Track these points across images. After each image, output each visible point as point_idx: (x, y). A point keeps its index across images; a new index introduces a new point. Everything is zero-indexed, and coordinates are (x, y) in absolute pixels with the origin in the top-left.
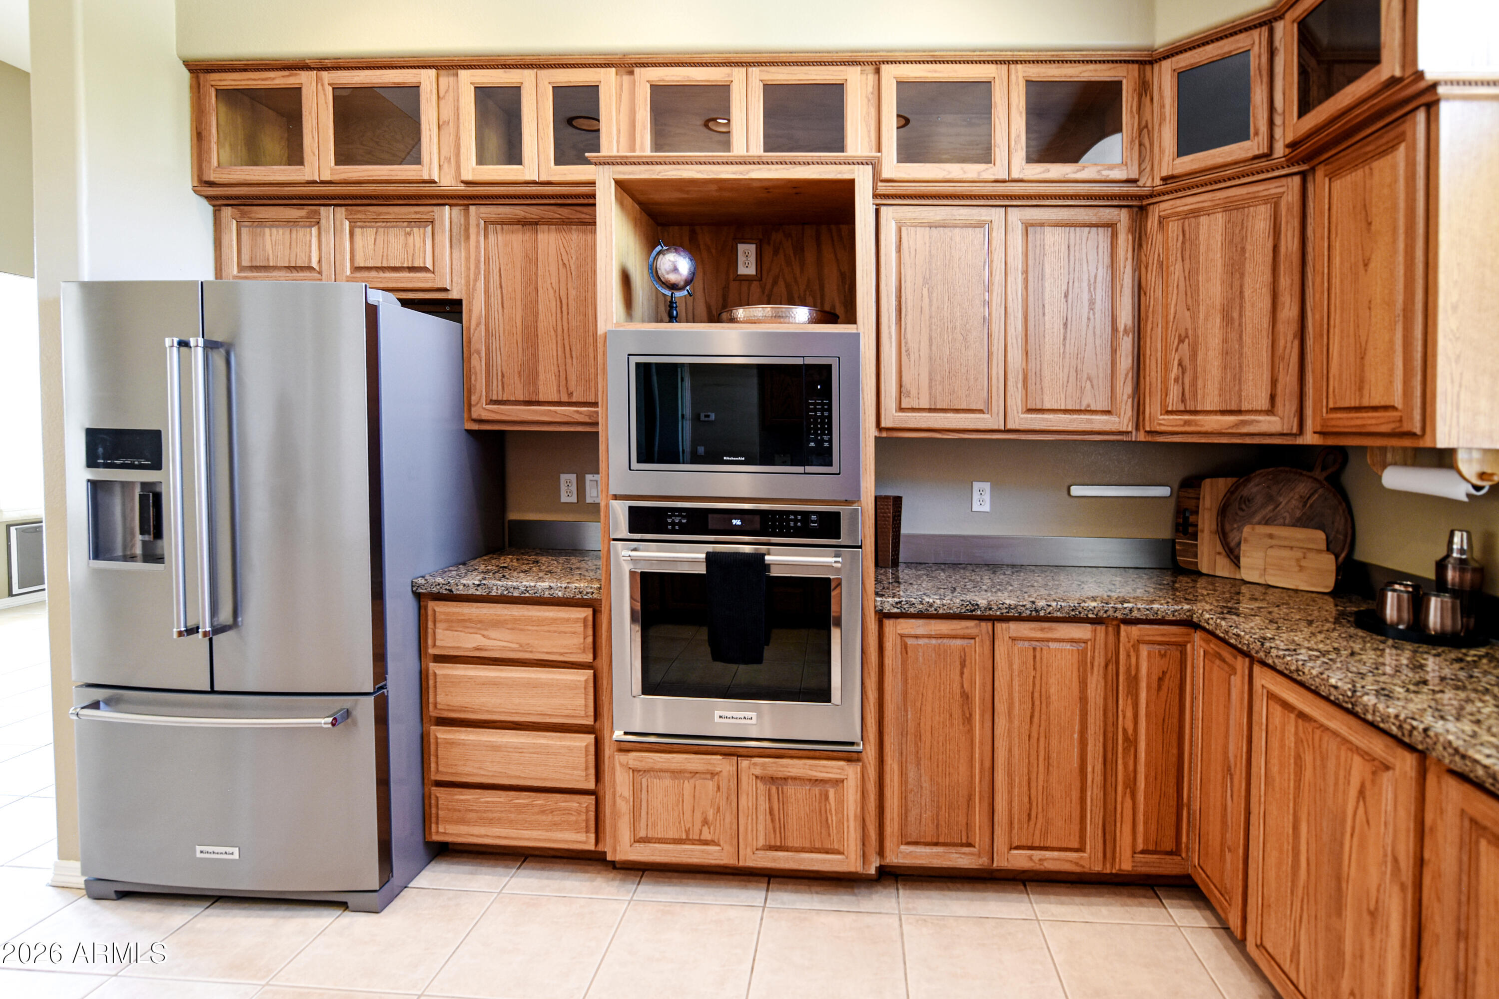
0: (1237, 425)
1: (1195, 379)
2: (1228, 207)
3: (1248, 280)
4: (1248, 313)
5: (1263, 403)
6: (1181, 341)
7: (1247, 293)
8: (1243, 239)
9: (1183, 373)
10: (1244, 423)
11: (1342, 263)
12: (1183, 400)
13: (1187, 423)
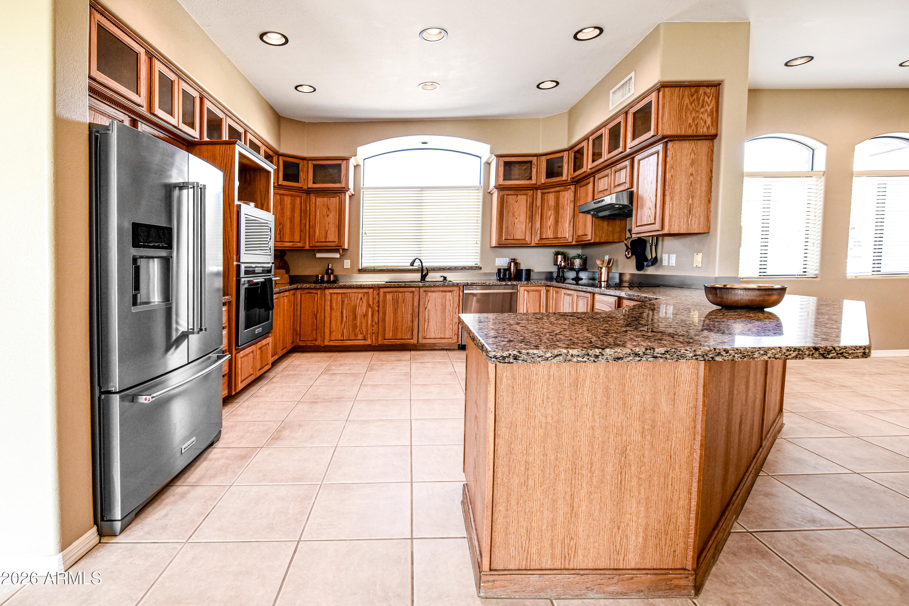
0: (293, 245)
1: (283, 234)
2: (291, 195)
3: (295, 213)
4: (296, 220)
5: (298, 240)
6: (280, 224)
7: (295, 216)
8: (295, 204)
9: (281, 232)
10: (295, 244)
11: (320, 214)
12: (280, 239)
13: (281, 244)
